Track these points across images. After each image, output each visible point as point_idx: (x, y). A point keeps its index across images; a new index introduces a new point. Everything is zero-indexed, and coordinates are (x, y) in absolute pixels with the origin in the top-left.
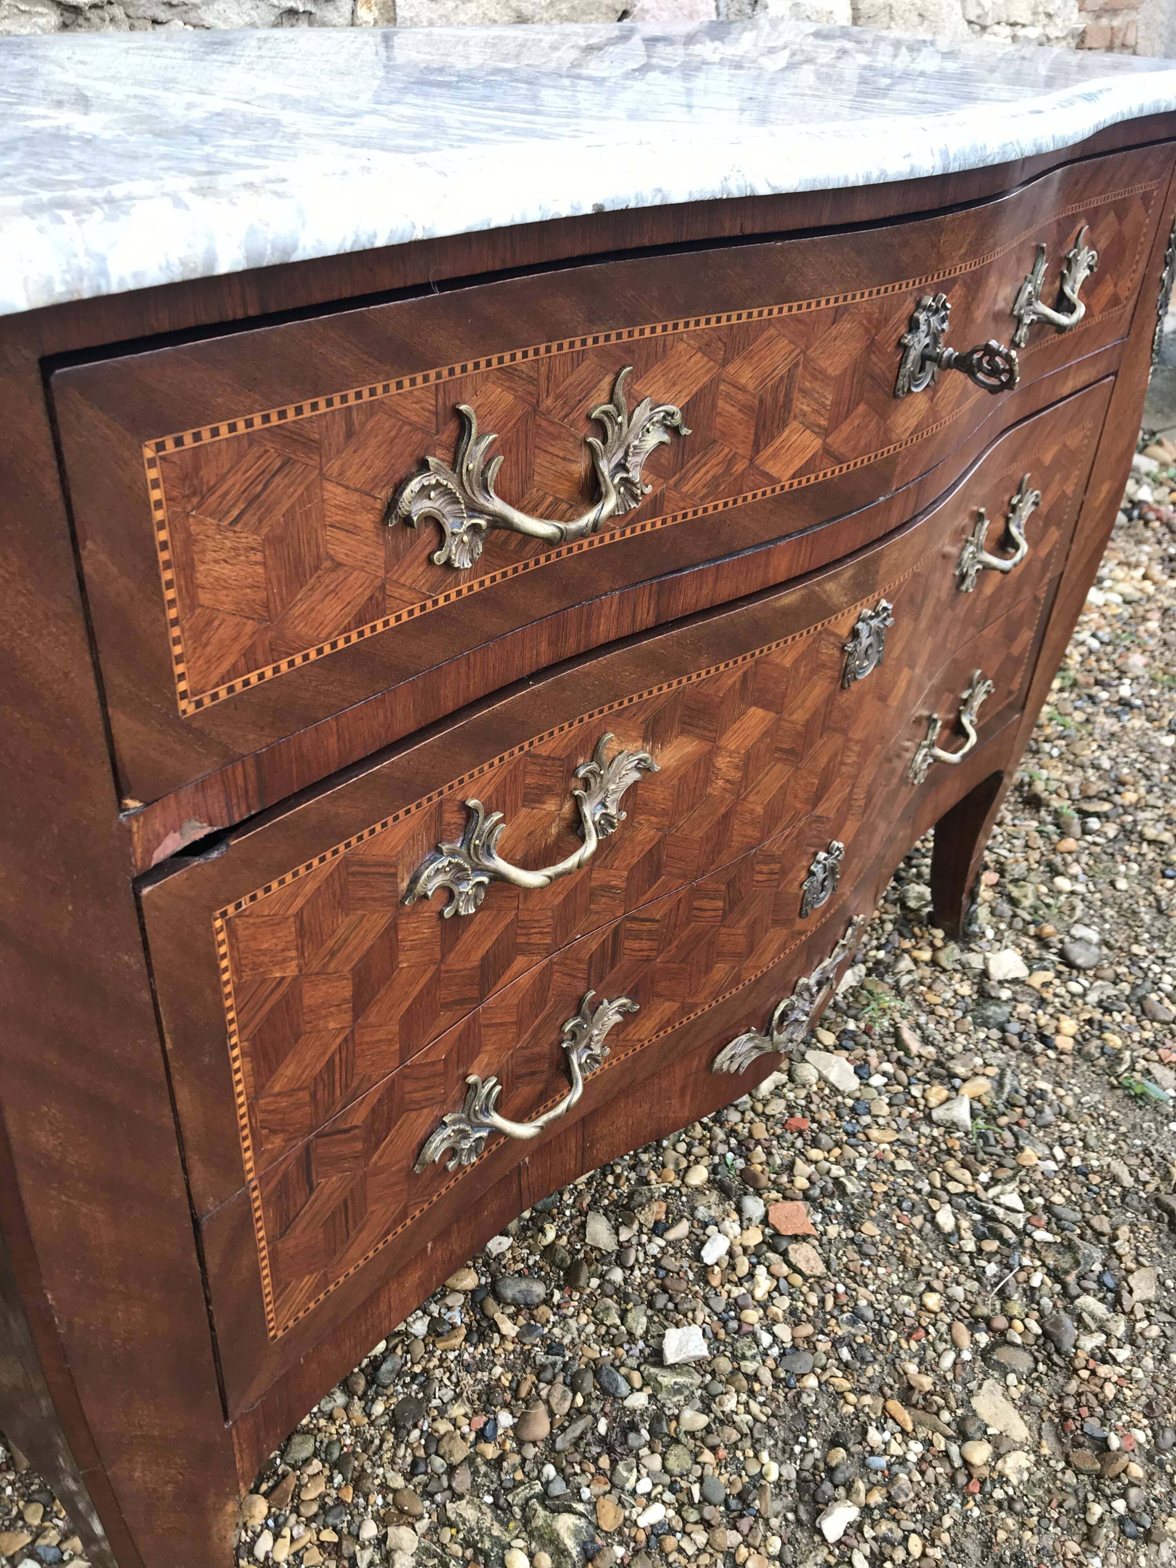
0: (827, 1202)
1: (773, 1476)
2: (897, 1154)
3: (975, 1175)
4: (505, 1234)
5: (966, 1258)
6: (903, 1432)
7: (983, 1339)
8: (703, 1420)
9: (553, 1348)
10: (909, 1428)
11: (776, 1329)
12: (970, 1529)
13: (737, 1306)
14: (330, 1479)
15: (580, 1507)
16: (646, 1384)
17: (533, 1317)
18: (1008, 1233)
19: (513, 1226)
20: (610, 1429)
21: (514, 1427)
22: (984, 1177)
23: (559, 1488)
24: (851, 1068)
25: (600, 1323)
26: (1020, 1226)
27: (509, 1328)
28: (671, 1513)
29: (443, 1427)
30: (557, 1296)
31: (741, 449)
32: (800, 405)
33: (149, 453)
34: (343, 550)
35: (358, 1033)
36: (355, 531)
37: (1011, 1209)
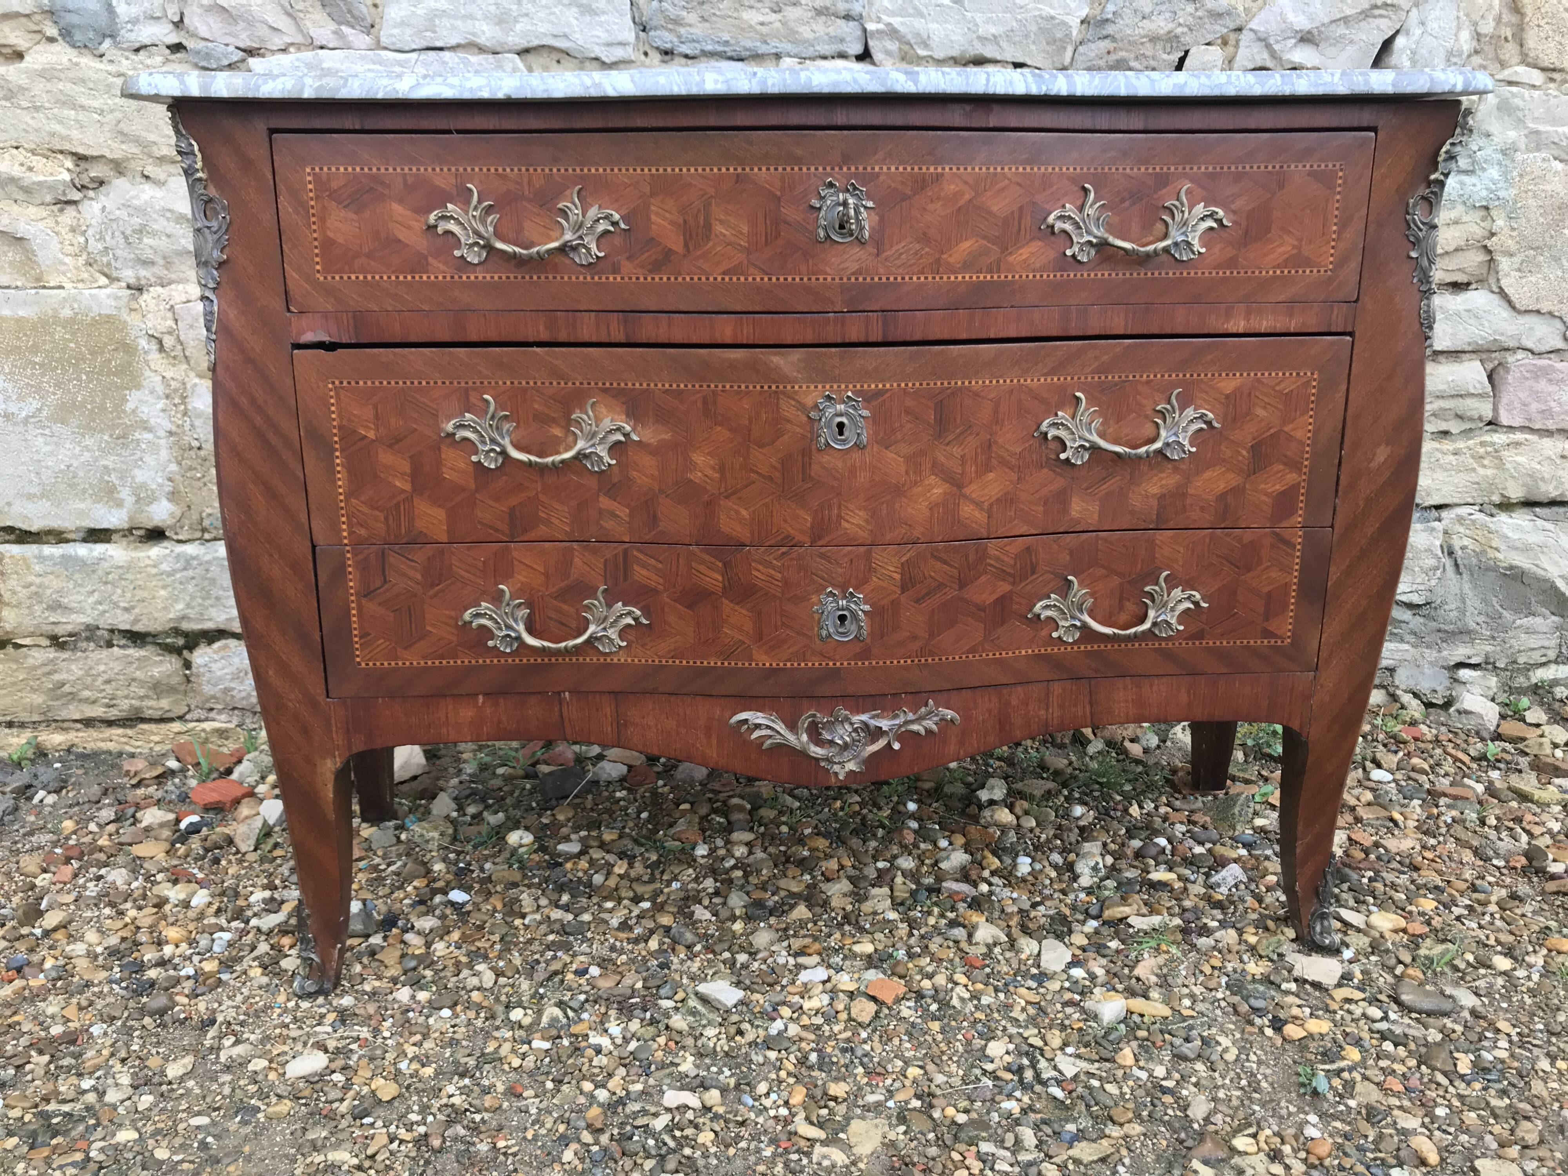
0: (928, 1001)
1: (682, 1068)
2: (1024, 1008)
3: (1065, 1045)
5: (977, 1071)
6: (786, 1102)
7: (916, 1103)
8: (682, 1027)
9: (664, 966)
10: (792, 1103)
11: (791, 1026)
12: (752, 1158)
13: (787, 1004)
14: (494, 945)
16: (683, 1001)
17: (673, 949)
18: (1029, 1077)
20: (636, 1003)
21: (596, 977)
22: (1070, 1050)
23: (575, 1004)
24: (1068, 959)
25: (701, 970)
26: (1044, 1078)
27: (653, 946)
28: (611, 1047)
29: (565, 959)
31: (674, 248)
32: (719, 228)
33: (308, 170)
34: (402, 234)
35: (416, 500)
36: (409, 228)
37: (1057, 1071)
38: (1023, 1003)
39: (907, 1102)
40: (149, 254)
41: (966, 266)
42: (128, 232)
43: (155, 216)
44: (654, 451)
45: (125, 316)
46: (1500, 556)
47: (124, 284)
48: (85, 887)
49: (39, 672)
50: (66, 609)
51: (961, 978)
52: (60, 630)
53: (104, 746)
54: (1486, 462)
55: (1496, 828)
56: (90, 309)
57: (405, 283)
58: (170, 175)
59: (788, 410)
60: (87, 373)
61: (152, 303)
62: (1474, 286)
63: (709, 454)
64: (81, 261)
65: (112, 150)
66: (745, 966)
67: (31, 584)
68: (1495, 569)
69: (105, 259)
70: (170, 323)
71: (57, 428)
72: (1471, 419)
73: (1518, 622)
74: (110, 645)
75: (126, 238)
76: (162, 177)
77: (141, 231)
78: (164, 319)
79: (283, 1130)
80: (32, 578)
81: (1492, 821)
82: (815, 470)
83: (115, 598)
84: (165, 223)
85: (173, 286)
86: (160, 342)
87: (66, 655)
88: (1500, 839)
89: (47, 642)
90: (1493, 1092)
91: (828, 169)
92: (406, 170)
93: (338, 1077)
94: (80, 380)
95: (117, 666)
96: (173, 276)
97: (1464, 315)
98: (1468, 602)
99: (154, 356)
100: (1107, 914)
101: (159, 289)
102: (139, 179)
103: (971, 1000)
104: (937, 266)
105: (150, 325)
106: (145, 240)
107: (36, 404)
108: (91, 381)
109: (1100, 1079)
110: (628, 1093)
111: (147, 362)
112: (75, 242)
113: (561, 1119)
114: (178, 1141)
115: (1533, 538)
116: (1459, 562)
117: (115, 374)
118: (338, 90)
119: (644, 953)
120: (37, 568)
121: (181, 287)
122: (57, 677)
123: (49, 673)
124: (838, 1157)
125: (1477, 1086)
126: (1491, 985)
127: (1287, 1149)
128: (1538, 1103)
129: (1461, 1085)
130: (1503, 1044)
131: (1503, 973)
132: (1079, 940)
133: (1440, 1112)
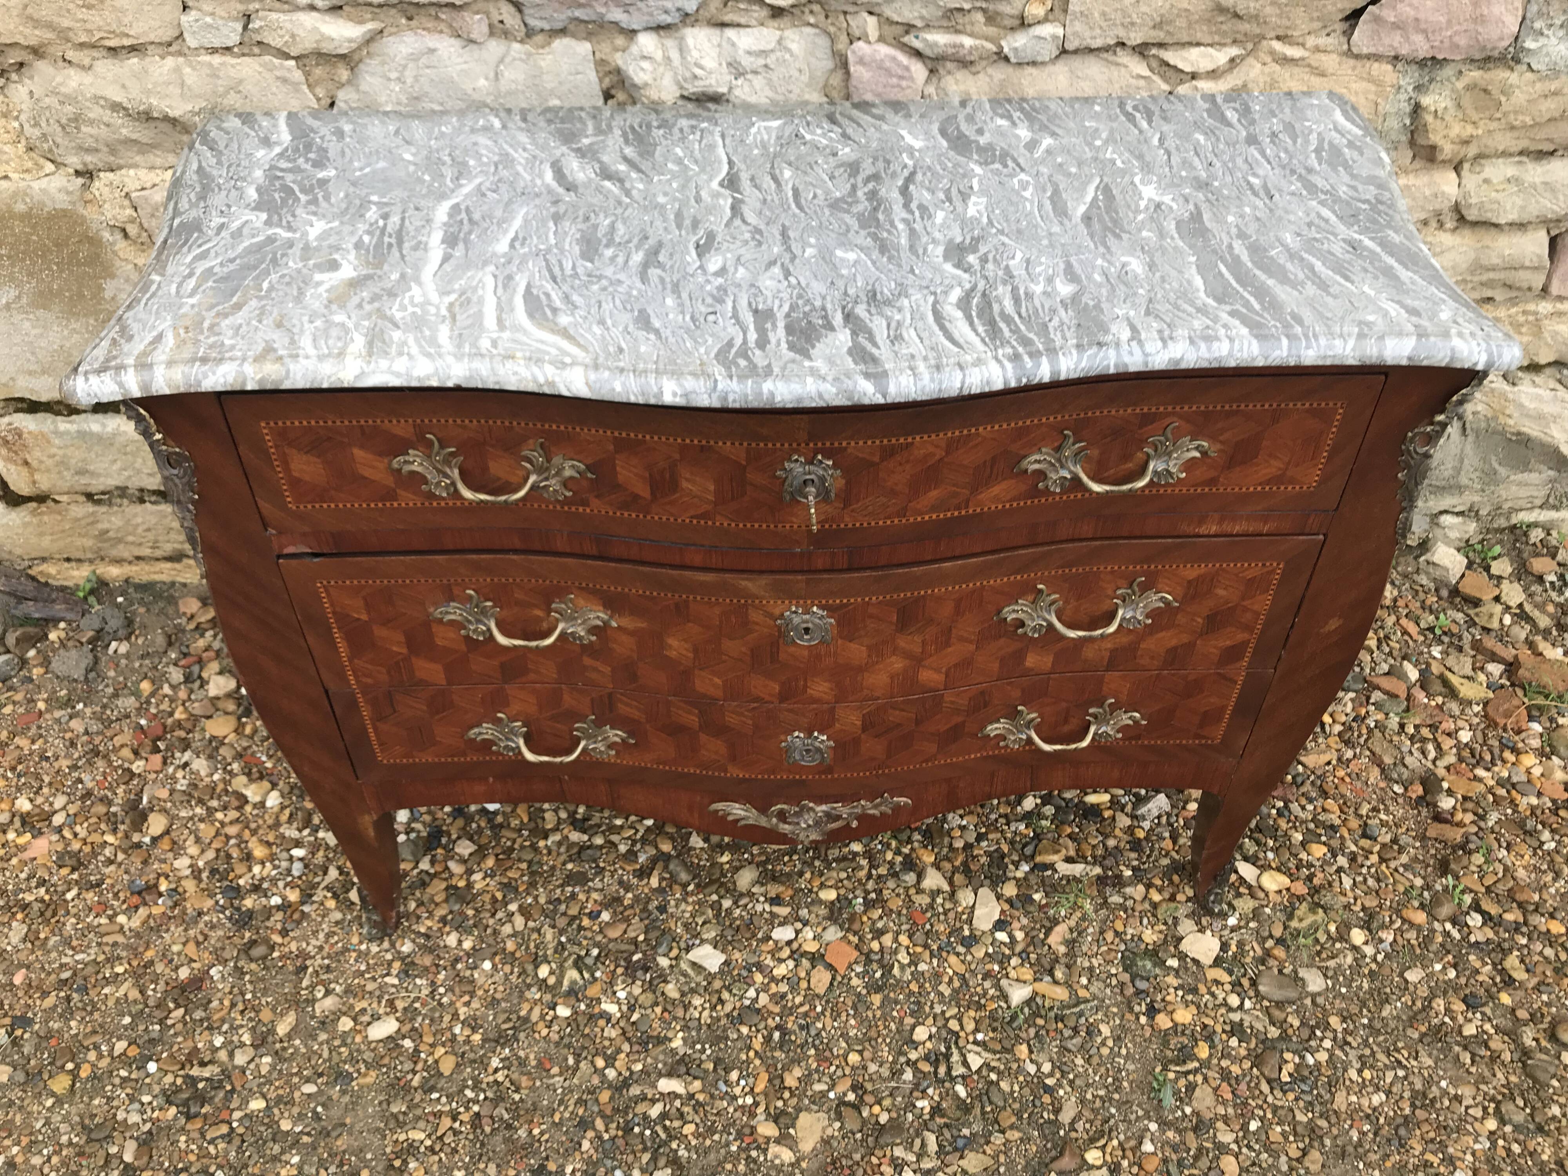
0: (875, 966)
1: (674, 1045)
2: (951, 980)
3: (977, 1030)
4: (706, 840)
5: (903, 1059)
6: (752, 1089)
7: (851, 1097)
8: (675, 995)
9: (662, 909)
10: (757, 1090)
11: (762, 994)
12: (723, 1151)
13: (760, 967)
14: (523, 875)
15: (586, 975)
16: (676, 958)
17: (671, 887)
18: (942, 1070)
19: (715, 839)
20: (639, 961)
21: (607, 923)
22: (980, 1036)
23: (589, 961)
24: (997, 917)
25: (693, 916)
26: (954, 1073)
27: (654, 882)
28: (618, 1015)
29: (582, 897)
30: (691, 888)
31: (642, 494)
32: (685, 484)
33: (263, 424)
34: (367, 472)
35: (414, 660)
36: (373, 467)
37: (965, 1064)
38: (951, 972)
39: (845, 1094)
40: (90, 142)
41: (934, 509)
42: (64, 121)
43: (88, 104)
44: (632, 633)
45: (81, 211)
46: (1511, 422)
47: (71, 171)
48: (173, 778)
49: (83, 522)
50: (92, 474)
51: (904, 939)
52: (93, 490)
53: (157, 577)
54: (1524, 330)
55: (1412, 738)
56: (44, 205)
57: (377, 509)
58: (94, 59)
59: (755, 616)
60: (57, 264)
61: (106, 191)
62: (1560, 153)
63: (685, 640)
64: (21, 147)
65: (25, 37)
66: (729, 912)
67: (54, 456)
68: (1503, 433)
69: (45, 146)
70: (129, 212)
71: (41, 312)
72: (1519, 289)
73: (1512, 478)
74: (142, 501)
75: (63, 128)
76: (87, 62)
77: (77, 119)
78: (122, 207)
79: (373, 1100)
80: (54, 450)
81: (1411, 730)
82: (782, 656)
83: (137, 465)
84: (101, 110)
85: (123, 171)
86: (124, 230)
87: (103, 509)
88: (1411, 752)
89: (84, 499)
90: (1301, 1104)
91: (795, 445)
92: (362, 422)
93: (408, 1043)
94: (50, 269)
95: (153, 520)
96: (121, 162)
97: (1540, 188)
98: (1466, 461)
99: (121, 244)
100: (1038, 859)
101: (110, 175)
102: (61, 63)
103: (909, 965)
104: (902, 513)
105: (109, 216)
106: (84, 129)
107: (13, 293)
108: (62, 271)
109: (999, 1073)
110: (632, 1073)
111: (115, 253)
112: (10, 127)
113: (580, 1102)
114: (295, 1111)
115: (1548, 409)
116: (1468, 425)
117: (84, 264)
118: (282, 381)
119: (646, 891)
120: (57, 441)
121: (132, 172)
122: (100, 526)
123: (93, 523)
124: (787, 1156)
125: (1291, 1096)
126: (1340, 966)
127: (1125, 1163)
128: (1333, 1120)
129: (1279, 1094)
130: (1327, 1044)
131: (1355, 948)
132: (1010, 890)
133: (1254, 1126)
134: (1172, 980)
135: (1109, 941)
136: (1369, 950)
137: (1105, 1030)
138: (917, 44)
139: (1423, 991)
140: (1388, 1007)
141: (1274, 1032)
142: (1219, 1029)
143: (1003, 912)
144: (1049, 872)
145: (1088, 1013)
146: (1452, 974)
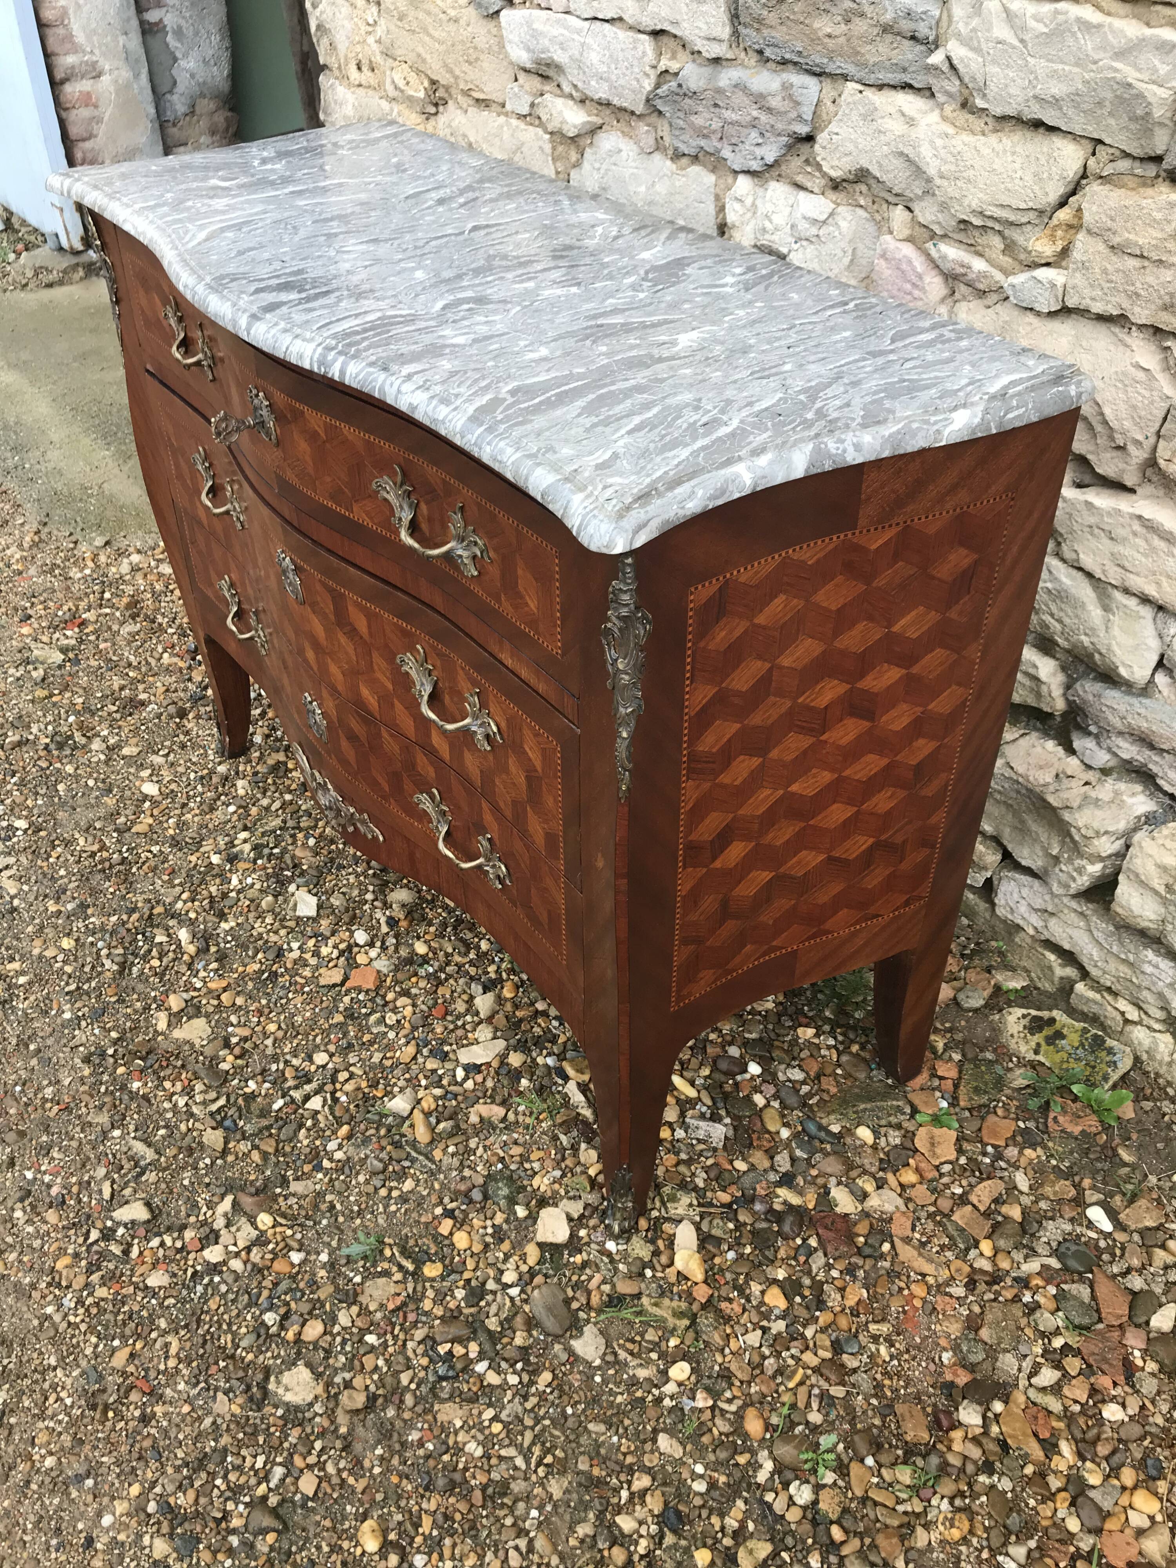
0: (370, 1005)
1: (223, 925)
2: (390, 1058)
3: (347, 1093)
5: (289, 1057)
6: (209, 982)
7: (234, 1040)
10: (209, 985)
11: (298, 952)
12: (148, 989)
13: (321, 939)
15: (252, 855)
18: (291, 1084)
20: (284, 875)
21: (306, 846)
22: (343, 1098)
23: (266, 851)
24: (478, 1062)
25: (346, 886)
26: (293, 1093)
28: (231, 887)
29: (321, 823)
30: (371, 872)
35: (195, 498)
37: (307, 1098)
38: (397, 1055)
39: (235, 1035)
51: (409, 1011)
66: (363, 902)
90: (422, 1374)
93: (147, 805)
100: (564, 1065)
109: (314, 1125)
110: (186, 914)
124: (162, 1025)
125: (425, 1361)
126: (626, 1364)
127: (271, 1246)
128: (419, 1409)
129: (420, 1350)
130: (513, 1380)
131: (664, 1373)
132: (515, 1060)
133: (371, 1339)
134: (499, 1218)
135: (512, 1152)
136: (670, 1388)
137: (408, 1185)
138: (933, 253)
139: (650, 1460)
140: (602, 1428)
141: (492, 1324)
142: (467, 1275)
143: (488, 1064)
144: (560, 1081)
145: (417, 1165)
146: (700, 1486)
